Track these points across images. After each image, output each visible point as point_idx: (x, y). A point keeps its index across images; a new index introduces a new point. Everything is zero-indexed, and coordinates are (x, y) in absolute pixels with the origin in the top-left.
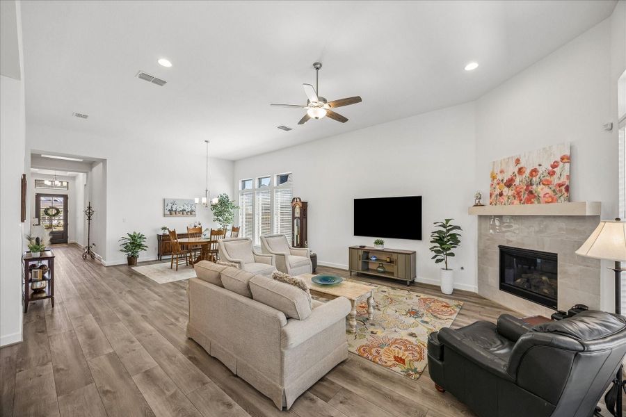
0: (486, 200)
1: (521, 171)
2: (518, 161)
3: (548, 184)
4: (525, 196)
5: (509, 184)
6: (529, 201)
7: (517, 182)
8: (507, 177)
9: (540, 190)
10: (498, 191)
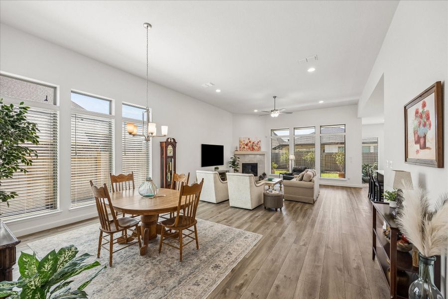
0: (238, 149)
1: (250, 142)
2: (249, 139)
3: (257, 146)
4: (251, 149)
5: (247, 145)
6: (253, 150)
7: (249, 145)
8: (246, 143)
9: (255, 147)
10: (243, 147)
